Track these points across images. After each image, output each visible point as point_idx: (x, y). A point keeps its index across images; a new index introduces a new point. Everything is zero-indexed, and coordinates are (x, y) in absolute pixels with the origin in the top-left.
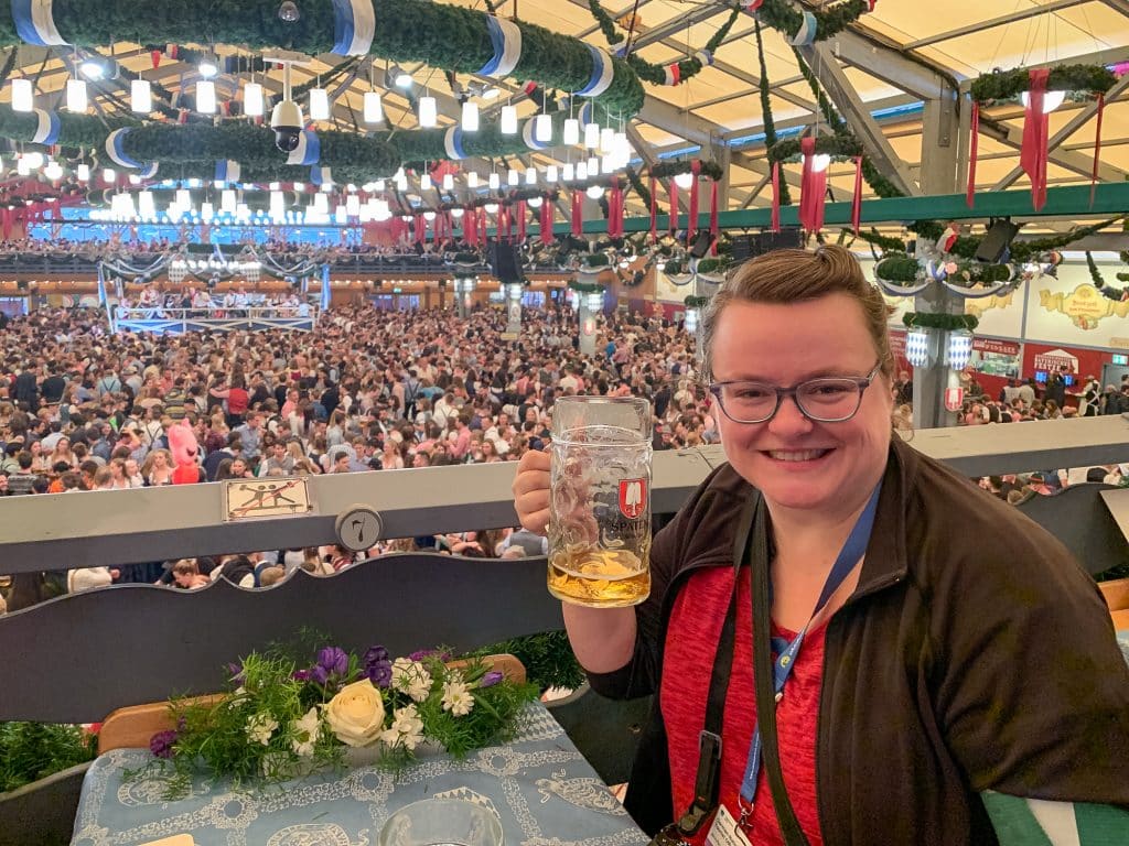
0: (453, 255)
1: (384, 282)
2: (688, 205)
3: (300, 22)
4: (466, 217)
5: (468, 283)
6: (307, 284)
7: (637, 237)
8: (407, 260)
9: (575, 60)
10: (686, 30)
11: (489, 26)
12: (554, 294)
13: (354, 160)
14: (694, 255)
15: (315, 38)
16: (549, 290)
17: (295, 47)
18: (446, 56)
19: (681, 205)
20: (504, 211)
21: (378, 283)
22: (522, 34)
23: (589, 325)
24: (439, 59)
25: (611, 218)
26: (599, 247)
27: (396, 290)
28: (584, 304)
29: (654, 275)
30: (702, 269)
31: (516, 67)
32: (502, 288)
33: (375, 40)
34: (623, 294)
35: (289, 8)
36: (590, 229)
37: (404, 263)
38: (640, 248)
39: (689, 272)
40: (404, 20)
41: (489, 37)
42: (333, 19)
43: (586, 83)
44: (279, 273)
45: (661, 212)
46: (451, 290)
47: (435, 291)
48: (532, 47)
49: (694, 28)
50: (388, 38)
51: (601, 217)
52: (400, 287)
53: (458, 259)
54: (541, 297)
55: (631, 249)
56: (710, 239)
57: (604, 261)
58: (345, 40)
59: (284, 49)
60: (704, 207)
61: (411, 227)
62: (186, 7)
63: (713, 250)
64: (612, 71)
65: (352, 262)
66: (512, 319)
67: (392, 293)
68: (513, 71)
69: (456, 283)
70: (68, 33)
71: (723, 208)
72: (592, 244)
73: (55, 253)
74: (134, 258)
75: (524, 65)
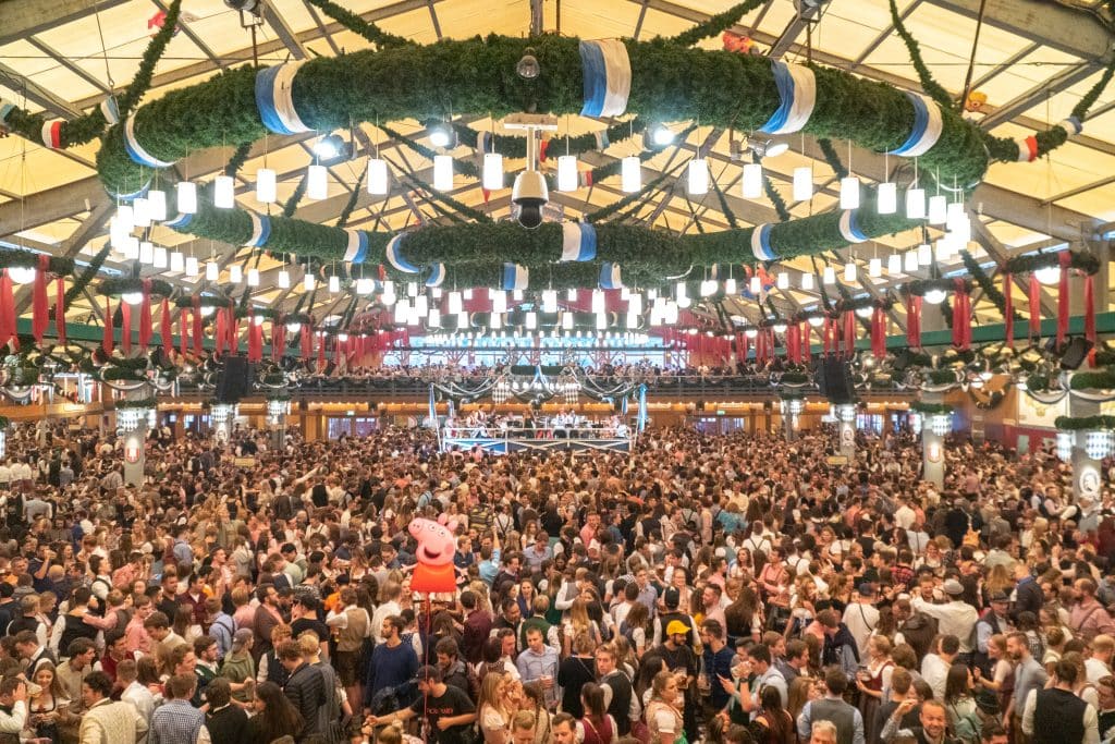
0: (778, 375)
1: (706, 404)
2: (1055, 310)
3: (541, 77)
4: (789, 334)
5: (796, 405)
6: (628, 406)
7: (991, 349)
8: (732, 381)
9: (889, 109)
10: (1045, 102)
11: (774, 70)
12: (895, 418)
13: (634, 253)
14: (1065, 367)
15: (561, 97)
16: (888, 413)
17: (540, 110)
18: (720, 110)
19: (1044, 309)
20: (831, 324)
21: (700, 405)
22: (817, 79)
23: (935, 451)
24: (713, 113)
25: (957, 328)
26: (945, 361)
27: (719, 412)
28: (928, 426)
29: (1014, 396)
30: (1076, 384)
31: (810, 119)
32: (832, 409)
33: (632, 95)
34: (978, 418)
35: (529, 64)
36: (932, 341)
37: (727, 384)
38: (995, 363)
39: (1060, 389)
40: (666, 69)
41: (774, 83)
42: (581, 73)
43: (905, 138)
44: (600, 395)
45: (1019, 317)
46: (778, 412)
47: (761, 413)
48: (830, 93)
49: (1056, 99)
50: (647, 92)
51: (945, 327)
52: (722, 409)
53: (784, 379)
54: (879, 421)
55: (983, 363)
56: (1087, 346)
57: (951, 378)
58: (595, 96)
59: (527, 112)
60: (1076, 310)
61: (734, 346)
62: (420, 74)
63: (1090, 361)
64: (940, 121)
65: (675, 383)
66: (845, 443)
67: (716, 416)
68: (807, 125)
69: (782, 405)
70: (309, 116)
71: (1101, 308)
72: (935, 358)
73: (401, 377)
74: (469, 381)
75: (820, 115)
